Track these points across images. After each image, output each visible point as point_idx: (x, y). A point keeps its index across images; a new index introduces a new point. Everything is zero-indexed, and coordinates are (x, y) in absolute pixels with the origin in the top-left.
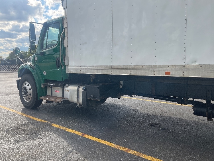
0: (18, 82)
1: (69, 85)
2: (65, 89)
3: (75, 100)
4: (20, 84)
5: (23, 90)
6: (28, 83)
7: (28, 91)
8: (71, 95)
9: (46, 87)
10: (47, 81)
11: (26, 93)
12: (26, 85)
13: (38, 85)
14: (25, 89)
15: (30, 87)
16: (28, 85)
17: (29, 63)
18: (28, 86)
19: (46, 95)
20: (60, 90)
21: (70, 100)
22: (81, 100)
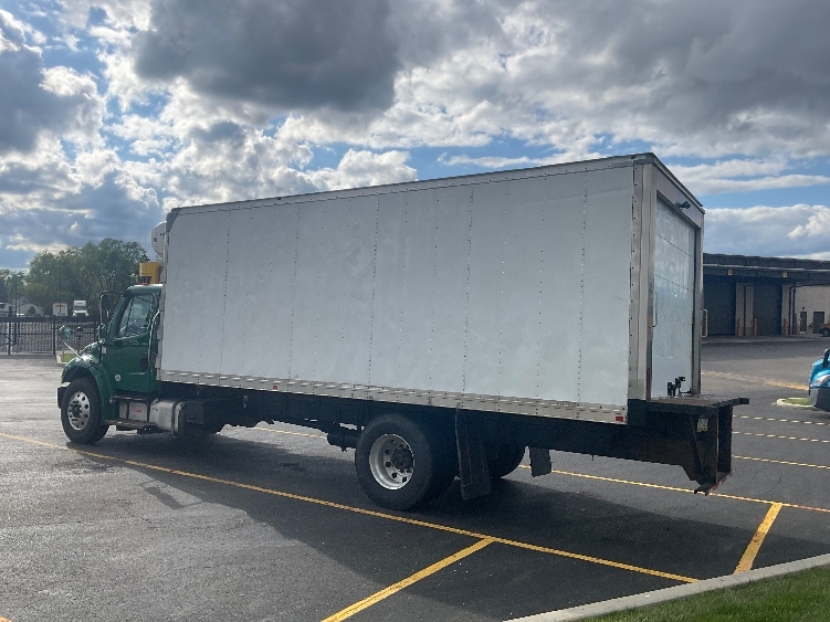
0: (61, 391)
1: (160, 401)
2: (152, 407)
3: (168, 425)
4: (64, 397)
5: (70, 408)
6: (82, 395)
7: (82, 408)
8: (161, 418)
9: (117, 403)
10: (120, 392)
11: (77, 412)
12: (80, 399)
13: (103, 399)
14: (77, 405)
15: (87, 402)
16: (84, 399)
17: (86, 358)
18: (81, 399)
19: (117, 417)
20: (144, 407)
21: (159, 425)
22: (176, 425)
